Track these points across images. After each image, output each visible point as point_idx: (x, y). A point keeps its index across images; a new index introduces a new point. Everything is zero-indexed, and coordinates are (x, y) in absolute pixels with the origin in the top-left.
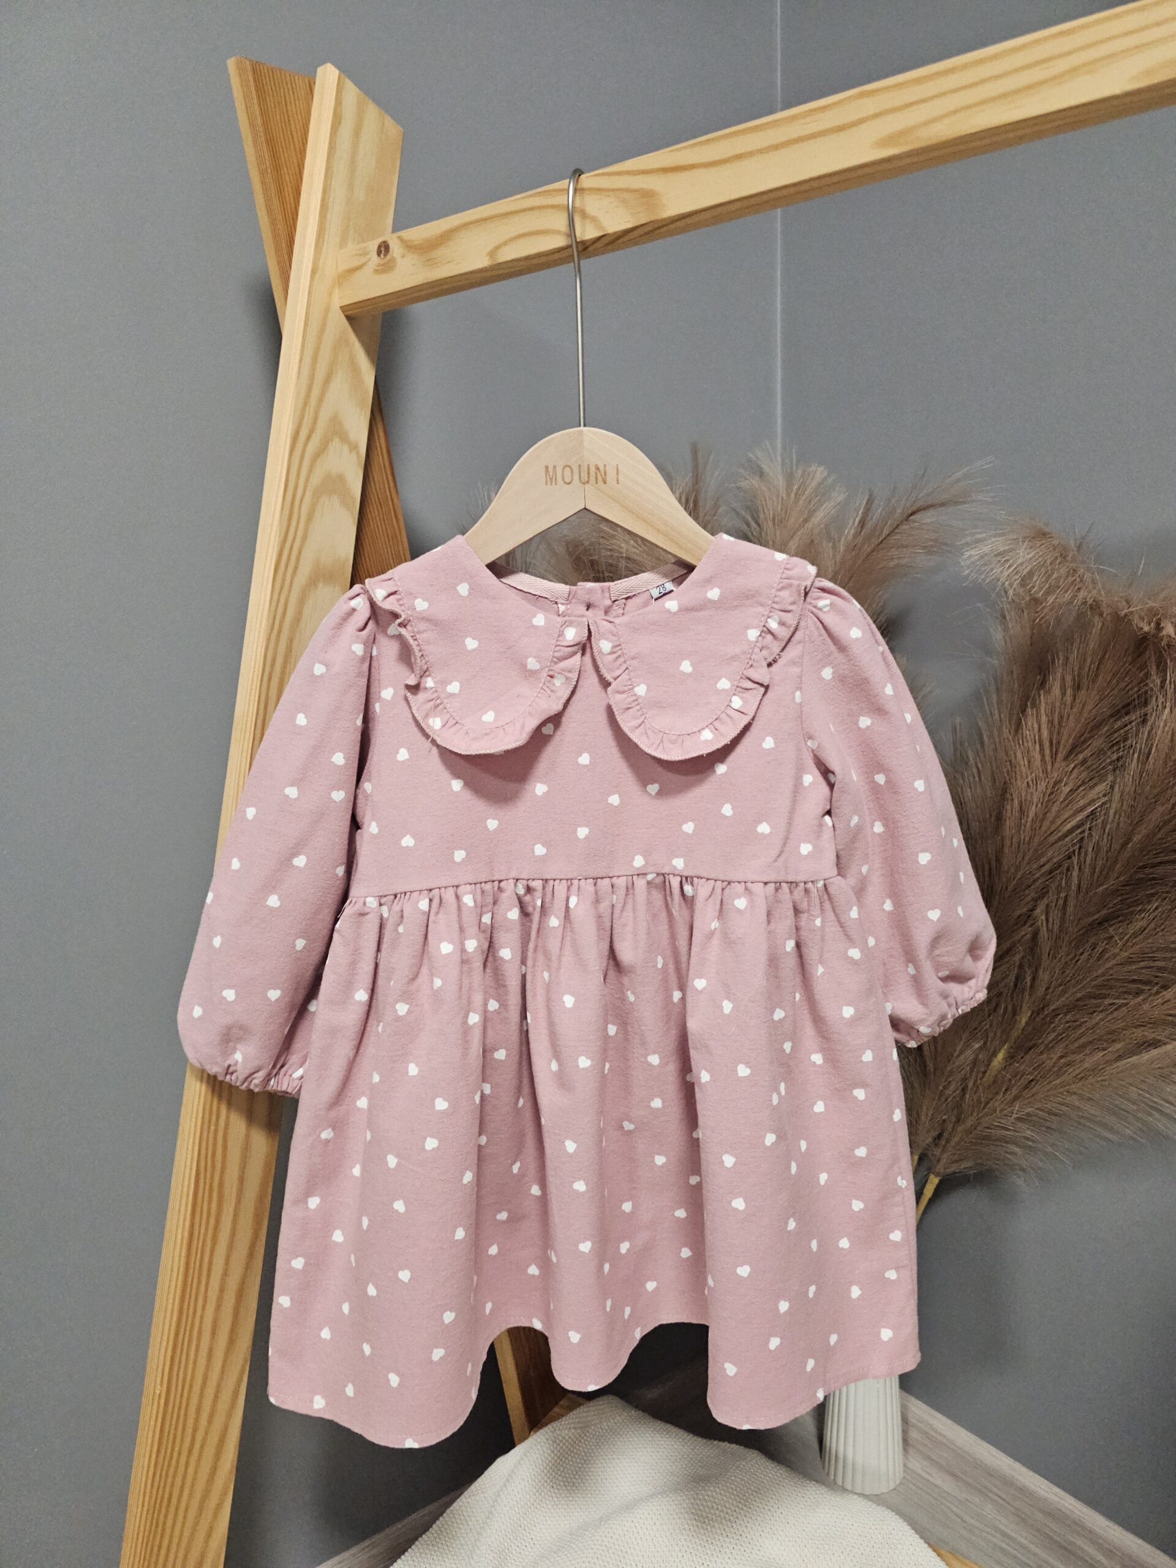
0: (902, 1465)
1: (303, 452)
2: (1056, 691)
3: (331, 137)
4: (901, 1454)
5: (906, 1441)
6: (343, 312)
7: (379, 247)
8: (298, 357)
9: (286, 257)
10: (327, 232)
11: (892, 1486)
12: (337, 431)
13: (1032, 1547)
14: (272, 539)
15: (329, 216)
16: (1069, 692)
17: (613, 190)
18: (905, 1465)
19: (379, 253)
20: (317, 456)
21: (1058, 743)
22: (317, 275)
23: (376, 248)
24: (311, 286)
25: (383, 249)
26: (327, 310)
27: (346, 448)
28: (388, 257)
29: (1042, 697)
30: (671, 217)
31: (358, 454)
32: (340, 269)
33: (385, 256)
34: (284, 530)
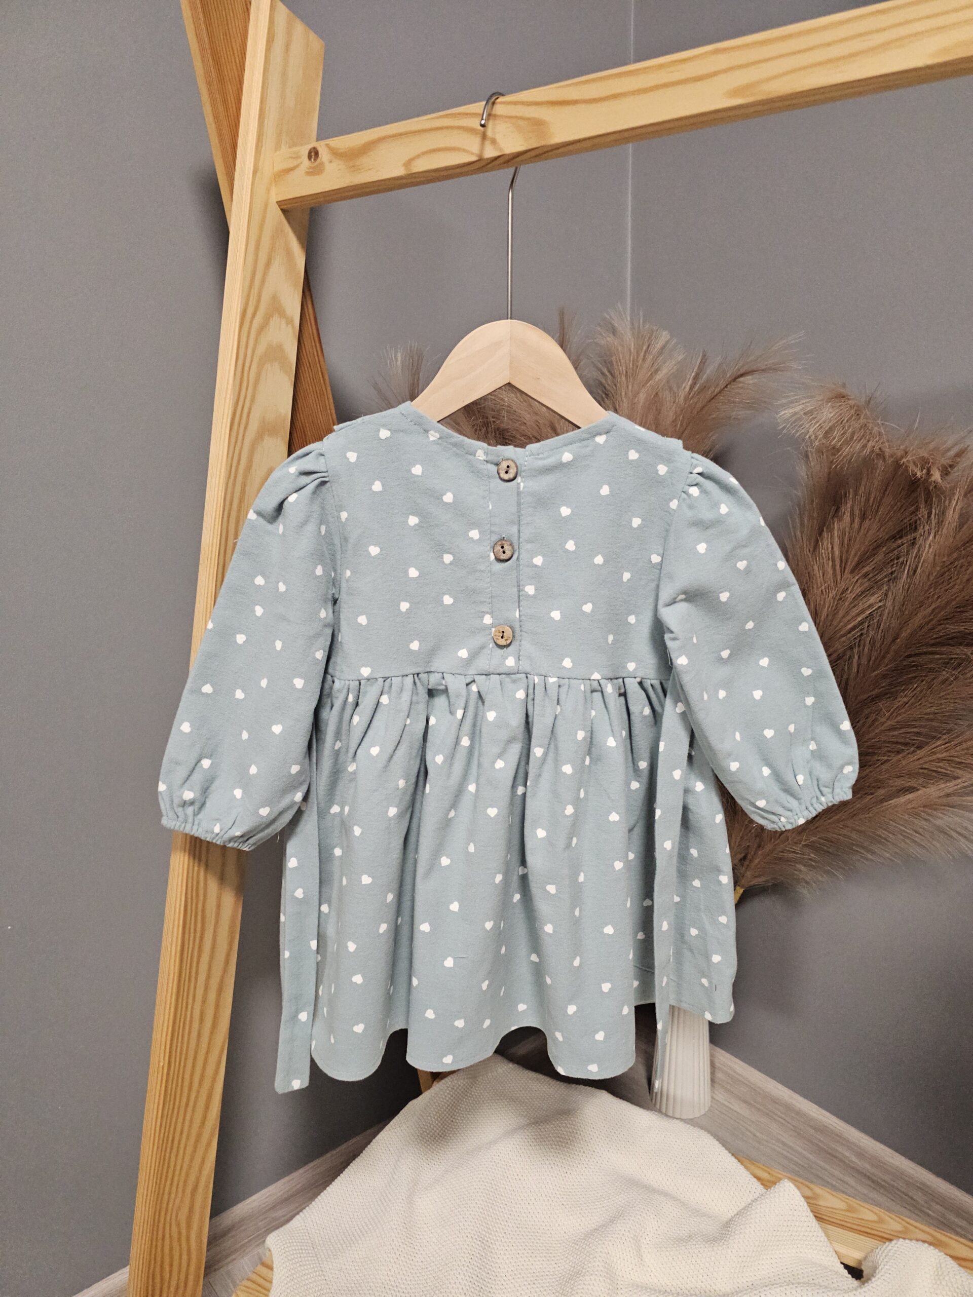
0: (710, 1098)
1: (250, 328)
2: (847, 518)
3: (266, 54)
4: (710, 1090)
5: (713, 1081)
6: (279, 206)
7: (310, 153)
8: (243, 247)
9: (230, 157)
10: (264, 137)
11: (703, 1113)
12: (276, 308)
13: (804, 1152)
14: (228, 401)
15: (266, 122)
16: (857, 520)
18: (712, 1098)
19: (310, 157)
20: (262, 329)
21: (847, 560)
22: (258, 174)
23: (307, 152)
24: (253, 184)
25: (313, 154)
26: (266, 205)
27: (283, 322)
28: (318, 161)
29: (836, 524)
30: (558, 144)
31: (293, 327)
32: (276, 169)
33: (315, 160)
34: (237, 393)
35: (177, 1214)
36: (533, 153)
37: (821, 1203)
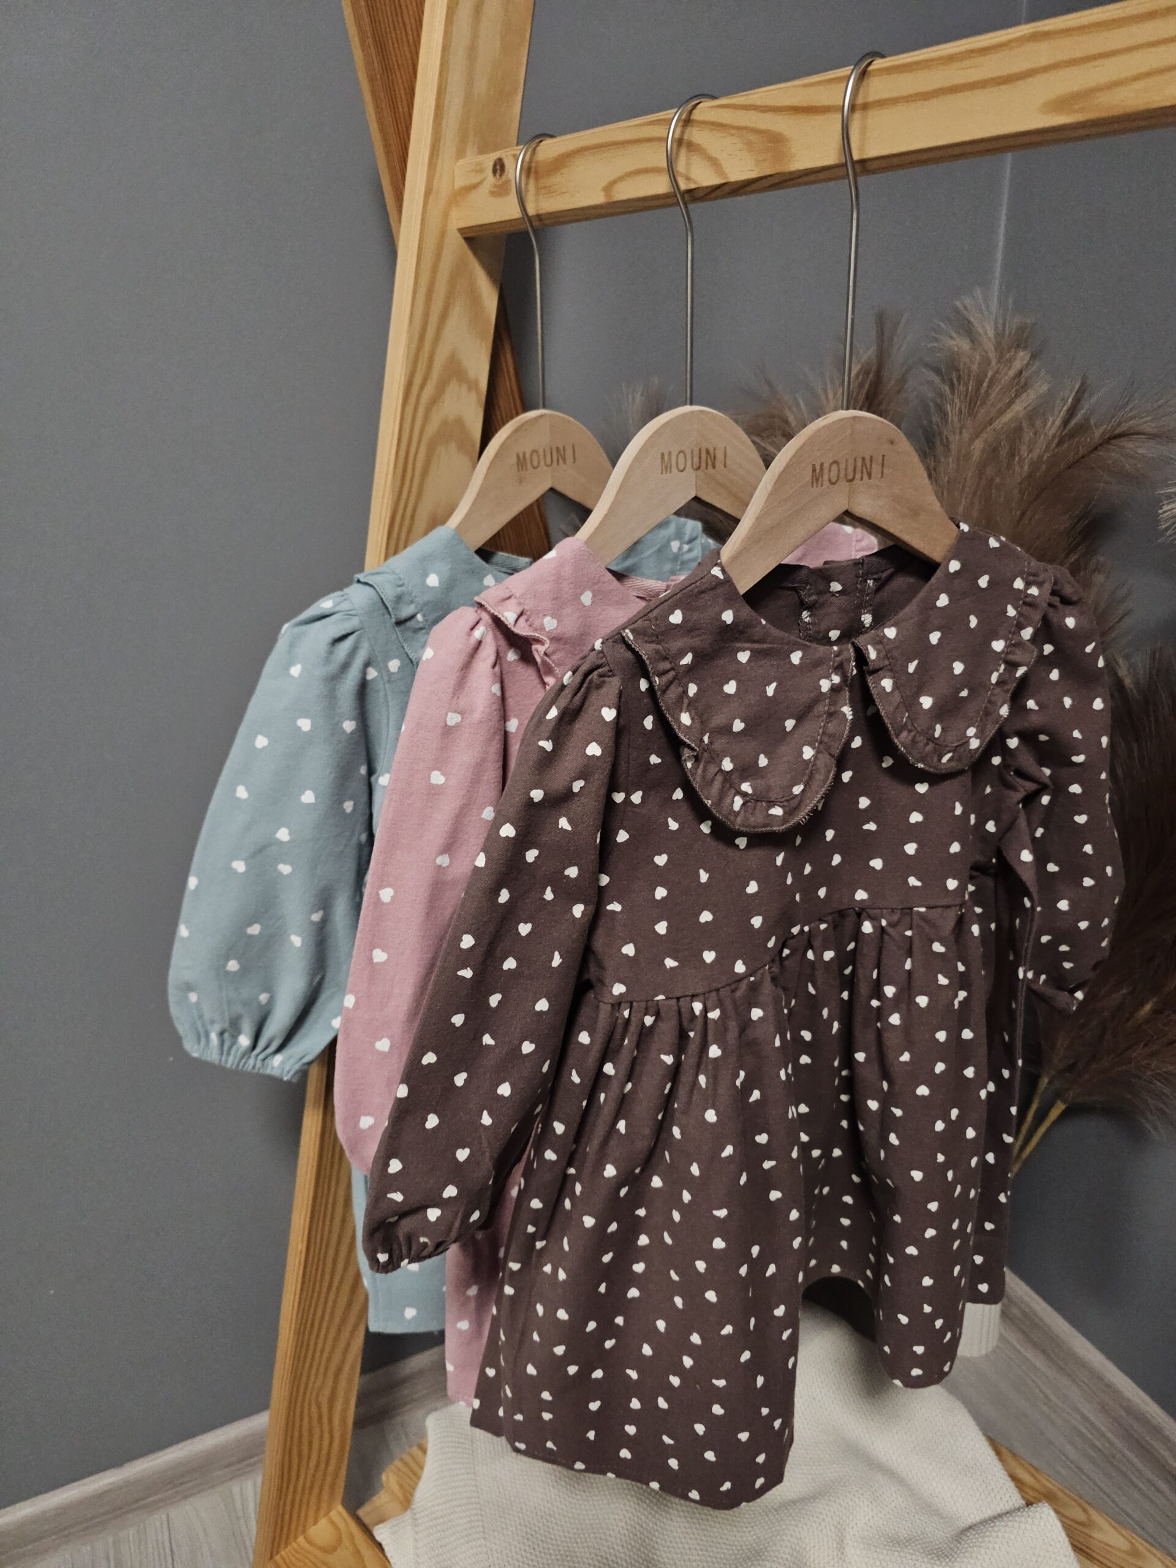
1: (417, 403)
6: (462, 234)
7: (495, 165)
8: (410, 298)
9: (399, 174)
10: (442, 143)
12: (455, 372)
13: (1109, 1435)
14: (386, 501)
15: (444, 124)
17: (739, 128)
19: (495, 172)
20: (434, 401)
22: (431, 197)
23: (491, 164)
24: (424, 210)
25: (498, 167)
26: (443, 234)
27: (464, 388)
28: (504, 177)
30: (799, 171)
31: (478, 393)
32: (456, 187)
33: (501, 175)
34: (397, 490)
35: (317, 1396)
36: (765, 183)
37: (1096, 1534)
